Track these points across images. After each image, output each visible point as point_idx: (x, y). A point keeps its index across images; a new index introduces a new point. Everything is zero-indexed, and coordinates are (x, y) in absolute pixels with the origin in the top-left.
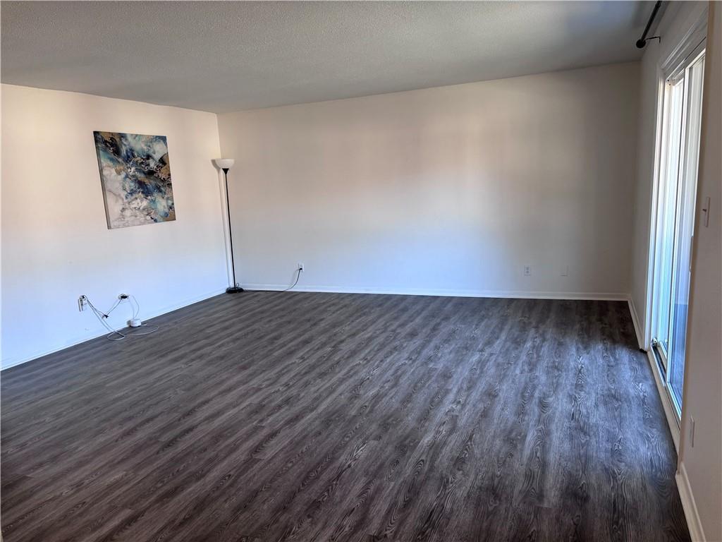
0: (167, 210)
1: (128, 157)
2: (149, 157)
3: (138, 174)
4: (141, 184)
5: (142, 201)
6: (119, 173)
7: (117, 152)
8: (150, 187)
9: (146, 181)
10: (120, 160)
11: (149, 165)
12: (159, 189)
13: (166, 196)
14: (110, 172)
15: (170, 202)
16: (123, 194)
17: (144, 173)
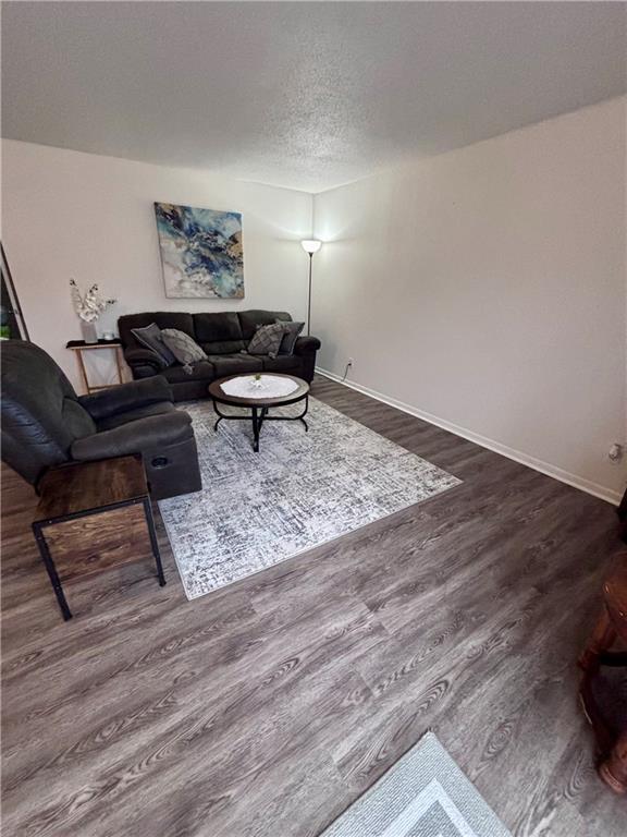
0: (234, 288)
1: (192, 231)
2: (216, 233)
3: (202, 249)
4: (205, 259)
5: (204, 275)
6: (179, 246)
7: (179, 225)
8: (216, 263)
9: (212, 257)
10: (182, 233)
11: (216, 241)
12: (227, 267)
13: (234, 274)
14: (170, 244)
15: (239, 281)
16: (183, 267)
17: (210, 248)
